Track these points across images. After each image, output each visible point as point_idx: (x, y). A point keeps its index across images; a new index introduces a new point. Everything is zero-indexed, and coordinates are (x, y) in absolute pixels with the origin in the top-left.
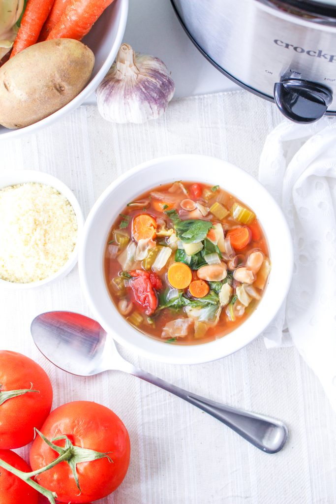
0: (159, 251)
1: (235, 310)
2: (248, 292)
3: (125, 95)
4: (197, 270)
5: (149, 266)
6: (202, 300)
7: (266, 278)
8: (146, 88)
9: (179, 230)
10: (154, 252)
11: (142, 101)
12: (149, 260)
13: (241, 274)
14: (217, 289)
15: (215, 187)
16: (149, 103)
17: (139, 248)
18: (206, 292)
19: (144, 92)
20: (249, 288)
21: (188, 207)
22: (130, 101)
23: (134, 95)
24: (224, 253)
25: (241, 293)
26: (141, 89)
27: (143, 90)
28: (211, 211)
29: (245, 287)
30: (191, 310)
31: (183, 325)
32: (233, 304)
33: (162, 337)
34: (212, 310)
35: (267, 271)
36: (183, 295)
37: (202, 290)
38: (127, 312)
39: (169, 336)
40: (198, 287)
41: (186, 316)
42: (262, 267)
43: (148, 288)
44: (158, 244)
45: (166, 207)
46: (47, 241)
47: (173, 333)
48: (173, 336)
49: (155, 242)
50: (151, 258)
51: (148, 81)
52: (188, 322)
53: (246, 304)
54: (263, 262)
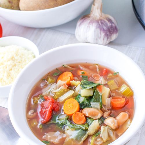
0: (67, 91)
1: (96, 140)
2: (109, 132)
3: (89, 23)
4: (83, 109)
5: (57, 97)
6: (77, 125)
7: (125, 129)
8: (102, 23)
9: (84, 83)
10: (64, 91)
11: (97, 27)
12: (59, 94)
13: (109, 121)
14: (90, 123)
15: (116, 73)
16: (100, 30)
17: (57, 86)
18: (82, 122)
19: (99, 24)
20: (110, 131)
21: (96, 78)
22: (91, 26)
23: (94, 24)
24: (104, 106)
25: (104, 131)
26: (99, 23)
27: (100, 23)
28: (108, 84)
29: (108, 128)
30: (68, 129)
31: (59, 136)
32: (96, 136)
33: (42, 138)
34: (80, 133)
35: (127, 126)
36: (68, 119)
37: (80, 120)
38: (31, 117)
39: (47, 139)
40: (79, 117)
41: (64, 132)
42: (125, 122)
43: (49, 107)
44: (68, 88)
45: (83, 73)
46: (13, 69)
47: (50, 138)
48: (49, 140)
49: (67, 86)
50: (61, 93)
51: (104, 21)
52: (63, 135)
53: (105, 140)
54: (127, 120)
